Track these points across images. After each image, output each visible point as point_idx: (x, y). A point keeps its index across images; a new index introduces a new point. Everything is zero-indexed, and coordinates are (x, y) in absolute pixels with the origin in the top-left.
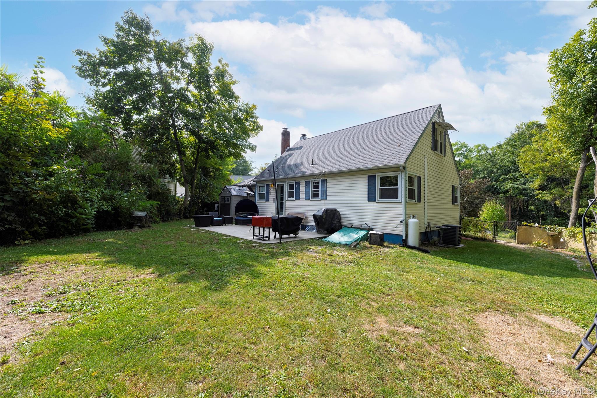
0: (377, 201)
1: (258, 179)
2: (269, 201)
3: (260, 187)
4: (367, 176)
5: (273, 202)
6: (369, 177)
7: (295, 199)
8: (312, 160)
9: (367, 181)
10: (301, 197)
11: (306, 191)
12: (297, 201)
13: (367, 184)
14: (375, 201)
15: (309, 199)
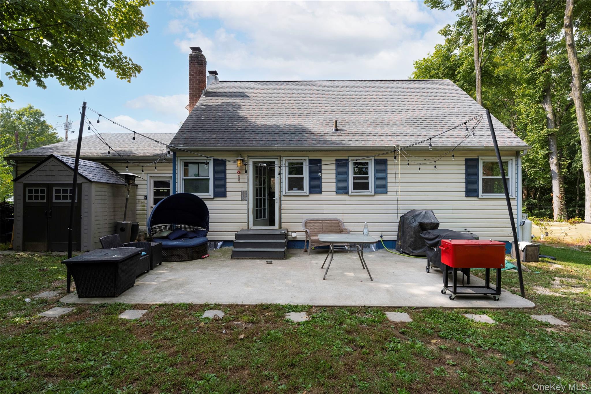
0: (480, 197)
1: (181, 147)
2: (225, 196)
3: (186, 165)
4: (464, 158)
5: (240, 198)
6: (467, 160)
7: (310, 192)
8: (336, 121)
9: (464, 167)
10: (323, 189)
11: (336, 178)
12: (315, 197)
13: (464, 171)
14: (477, 196)
15: (347, 193)
